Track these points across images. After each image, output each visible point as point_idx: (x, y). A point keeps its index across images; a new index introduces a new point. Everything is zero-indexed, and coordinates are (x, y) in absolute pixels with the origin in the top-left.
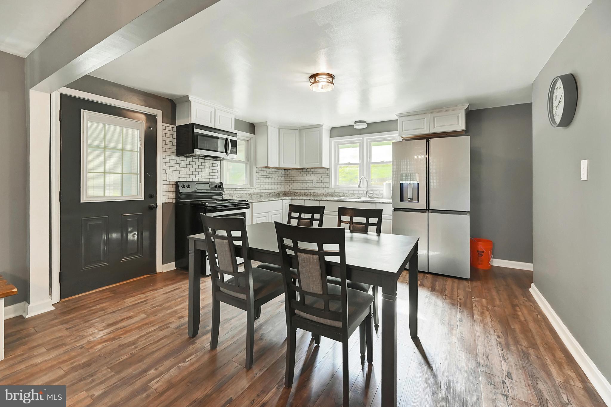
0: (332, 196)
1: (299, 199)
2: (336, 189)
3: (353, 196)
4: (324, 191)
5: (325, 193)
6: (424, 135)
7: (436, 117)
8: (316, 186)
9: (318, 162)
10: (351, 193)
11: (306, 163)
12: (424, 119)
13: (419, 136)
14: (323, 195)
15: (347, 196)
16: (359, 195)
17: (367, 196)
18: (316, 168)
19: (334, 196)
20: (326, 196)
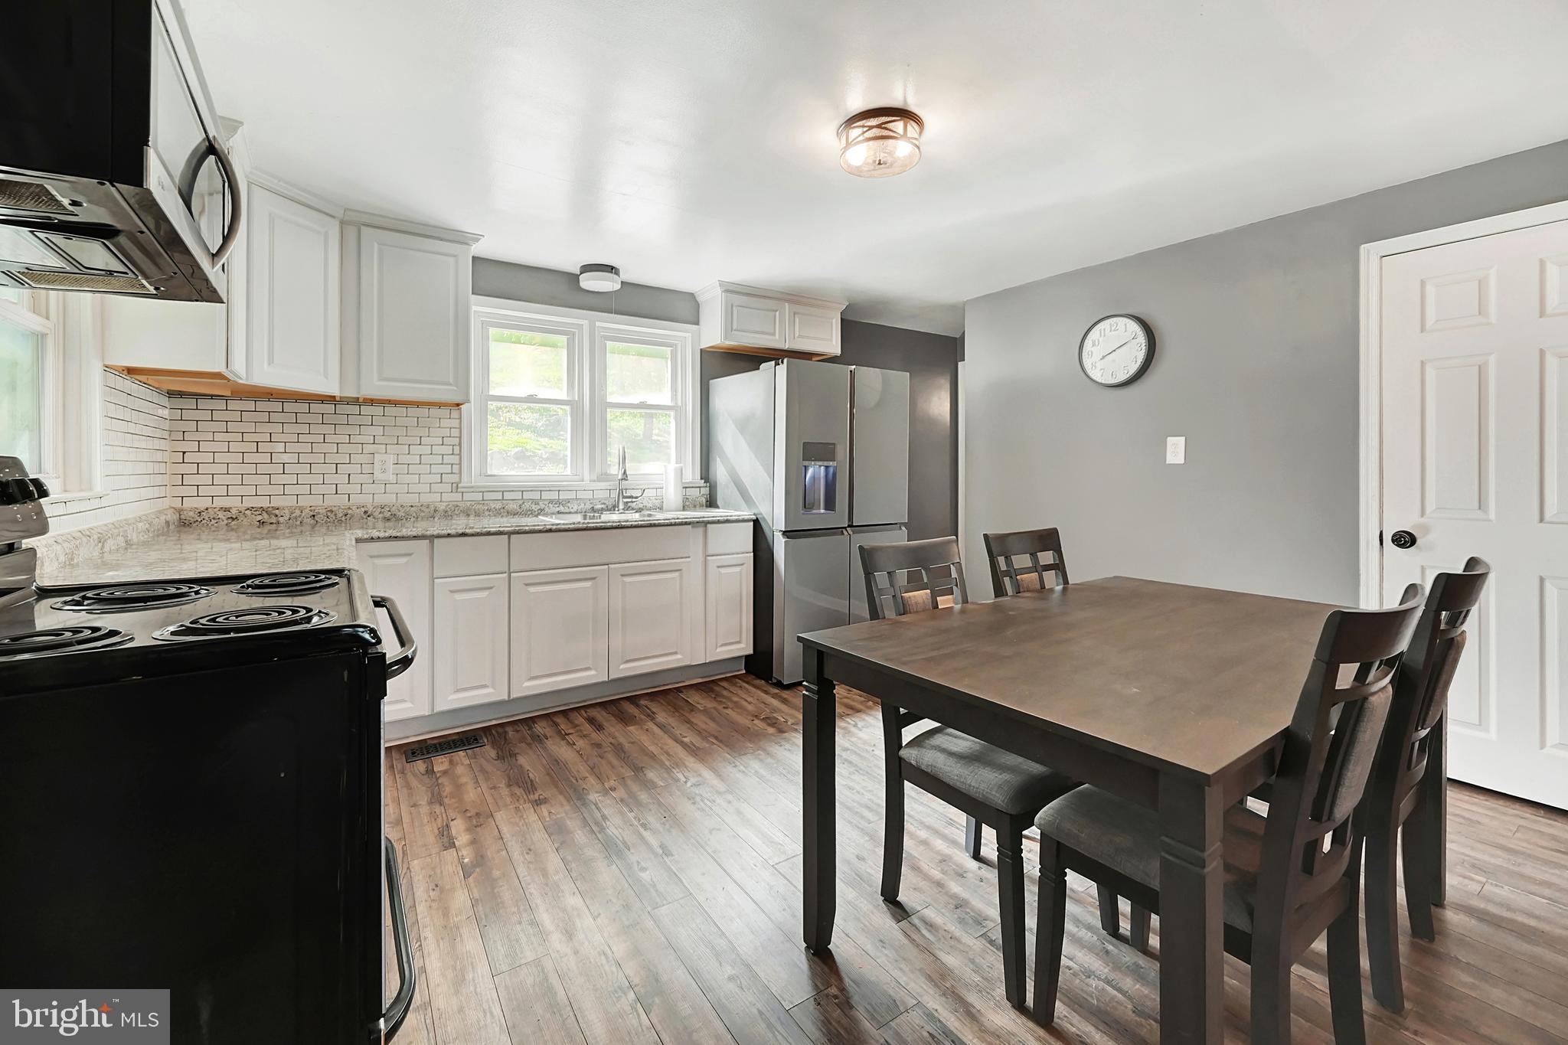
0: (478, 514)
1: (403, 538)
2: (489, 486)
3: (561, 509)
4: (437, 497)
5: (442, 507)
6: (760, 351)
7: (798, 313)
8: (392, 478)
9: (451, 381)
10: (551, 501)
11: (381, 379)
12: (777, 311)
13: (748, 349)
14: (433, 514)
15: (541, 512)
16: (583, 505)
17: (621, 506)
18: (389, 402)
19: (487, 513)
20: (447, 515)
